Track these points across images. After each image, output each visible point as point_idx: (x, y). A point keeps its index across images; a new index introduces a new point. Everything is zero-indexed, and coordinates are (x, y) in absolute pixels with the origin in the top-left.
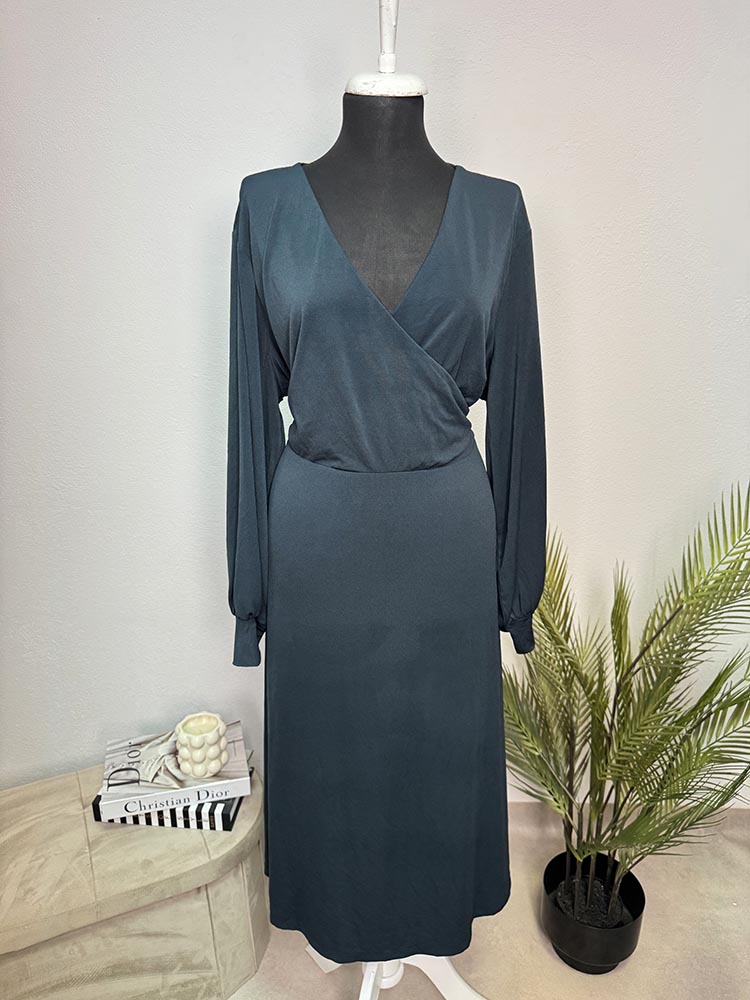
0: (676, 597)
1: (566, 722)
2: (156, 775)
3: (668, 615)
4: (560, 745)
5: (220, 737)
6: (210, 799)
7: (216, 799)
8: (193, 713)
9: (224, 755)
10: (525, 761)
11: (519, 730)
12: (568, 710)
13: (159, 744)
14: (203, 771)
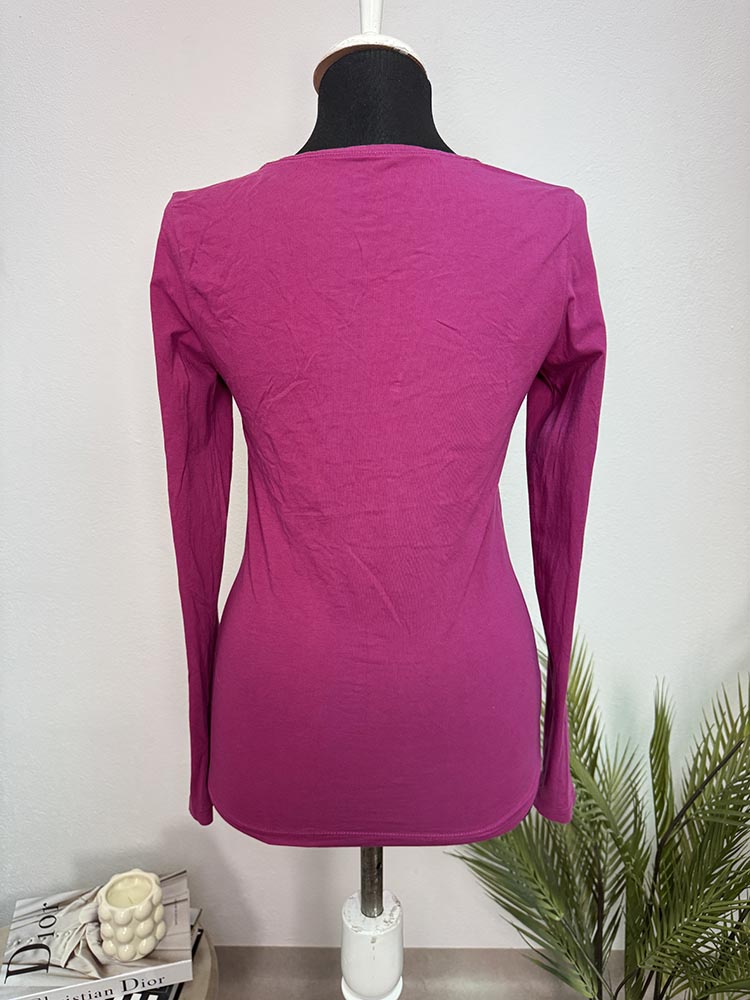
1: (591, 870)
2: (72, 956)
4: (586, 900)
5: (154, 907)
6: (140, 988)
7: (147, 988)
8: (121, 873)
9: (160, 928)
10: (543, 923)
11: (534, 886)
12: (593, 854)
13: (81, 906)
14: (131, 954)
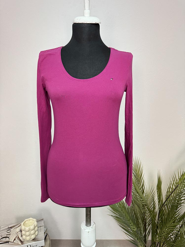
0: (176, 182)
1: (143, 218)
2: (15, 239)
3: (174, 187)
4: (142, 226)
5: (35, 227)
8: (27, 219)
9: (37, 233)
10: (131, 231)
11: (129, 222)
12: (144, 214)
13: (17, 227)
14: (29, 239)
